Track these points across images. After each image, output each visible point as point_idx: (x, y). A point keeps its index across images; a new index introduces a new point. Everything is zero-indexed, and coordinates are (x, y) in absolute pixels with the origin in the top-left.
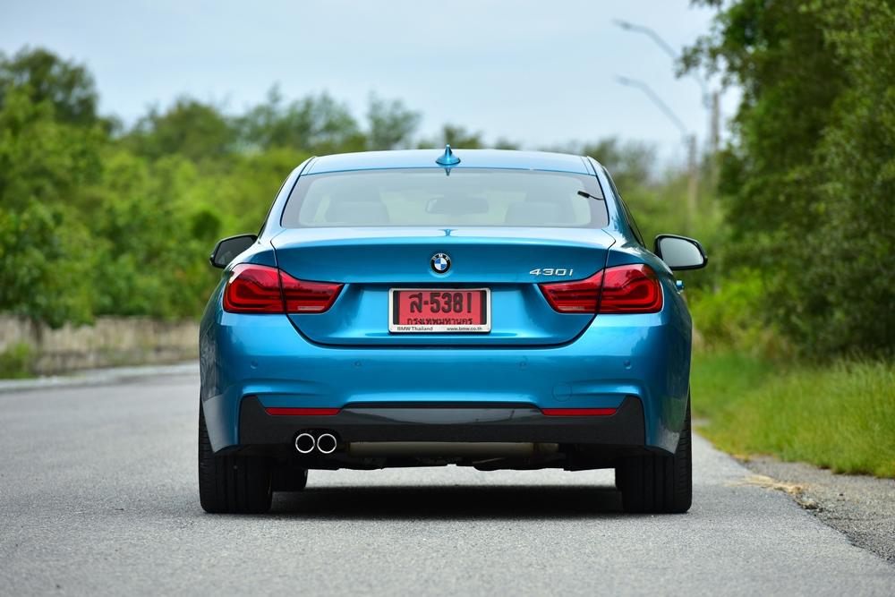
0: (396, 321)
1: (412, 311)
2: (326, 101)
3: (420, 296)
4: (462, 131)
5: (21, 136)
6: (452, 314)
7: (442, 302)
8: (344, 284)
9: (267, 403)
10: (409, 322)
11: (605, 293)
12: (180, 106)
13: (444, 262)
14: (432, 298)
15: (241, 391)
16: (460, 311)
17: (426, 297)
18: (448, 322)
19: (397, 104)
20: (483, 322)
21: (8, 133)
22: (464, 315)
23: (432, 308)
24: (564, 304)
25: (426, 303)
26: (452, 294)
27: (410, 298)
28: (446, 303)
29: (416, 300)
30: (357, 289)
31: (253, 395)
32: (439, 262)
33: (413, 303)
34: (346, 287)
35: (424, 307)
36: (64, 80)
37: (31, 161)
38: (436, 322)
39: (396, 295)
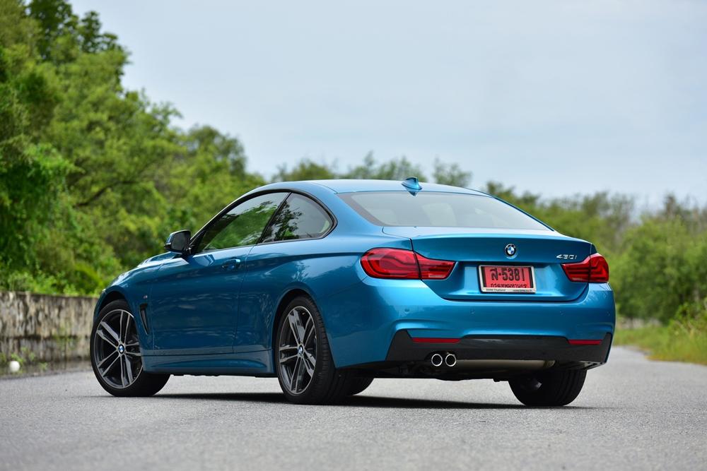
0: (485, 286)
1: (493, 279)
2: (405, 163)
3: (495, 270)
4: (500, 186)
5: (207, 183)
6: (514, 282)
7: (508, 274)
8: (456, 262)
9: (412, 335)
10: (492, 285)
11: (592, 270)
12: (302, 166)
13: (513, 249)
14: (503, 271)
15: (394, 328)
16: (518, 280)
17: (499, 271)
18: (513, 286)
19: (454, 167)
20: (532, 287)
21: (198, 181)
22: (520, 282)
23: (503, 278)
24: (574, 277)
25: (500, 275)
26: (513, 269)
27: (491, 270)
28: (511, 275)
29: (493, 272)
30: (463, 265)
31: (405, 330)
32: (510, 249)
33: (493, 274)
34: (457, 263)
35: (499, 276)
36: (222, 148)
37: (215, 200)
38: (506, 286)
39: (482, 268)
